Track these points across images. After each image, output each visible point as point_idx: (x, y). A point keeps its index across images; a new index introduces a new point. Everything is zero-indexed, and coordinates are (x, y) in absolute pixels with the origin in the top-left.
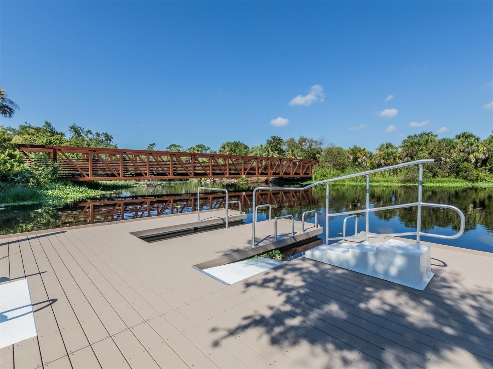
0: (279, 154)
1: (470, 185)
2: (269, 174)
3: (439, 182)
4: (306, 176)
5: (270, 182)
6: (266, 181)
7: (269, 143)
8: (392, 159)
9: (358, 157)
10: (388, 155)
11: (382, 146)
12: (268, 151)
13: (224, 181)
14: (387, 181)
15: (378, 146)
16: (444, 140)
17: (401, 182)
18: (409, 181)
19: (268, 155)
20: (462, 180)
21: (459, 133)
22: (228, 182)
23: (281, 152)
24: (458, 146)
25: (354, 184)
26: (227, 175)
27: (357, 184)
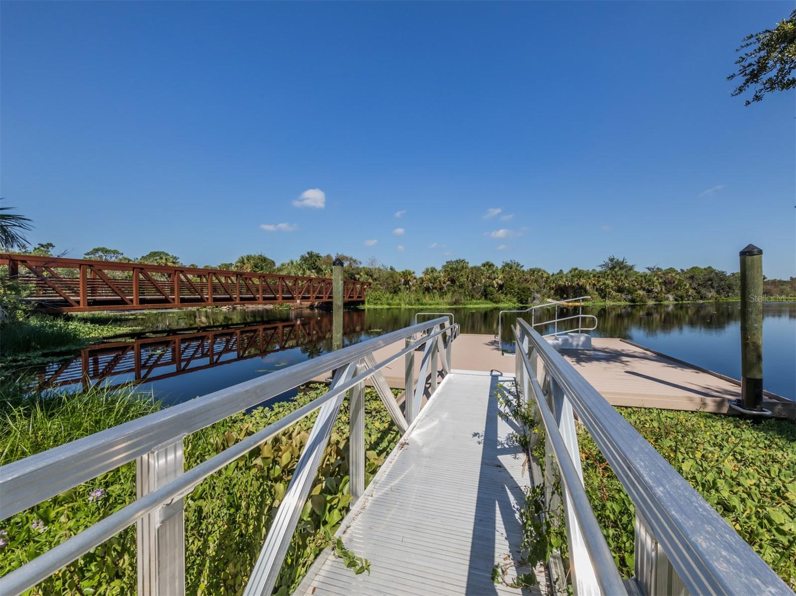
0: (318, 273)
1: (495, 305)
2: (311, 297)
3: (476, 304)
4: (359, 299)
5: (317, 307)
6: (310, 306)
7: (304, 259)
8: (438, 283)
9: (409, 280)
10: (435, 279)
11: (427, 270)
12: (304, 270)
13: (248, 308)
14: (438, 304)
15: (424, 270)
16: (475, 267)
17: (449, 304)
18: (455, 303)
19: (304, 274)
20: (489, 302)
21: (484, 262)
22: (254, 309)
23: (319, 270)
24: (485, 273)
25: (410, 307)
26: (261, 300)
27: (411, 307)
